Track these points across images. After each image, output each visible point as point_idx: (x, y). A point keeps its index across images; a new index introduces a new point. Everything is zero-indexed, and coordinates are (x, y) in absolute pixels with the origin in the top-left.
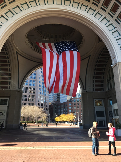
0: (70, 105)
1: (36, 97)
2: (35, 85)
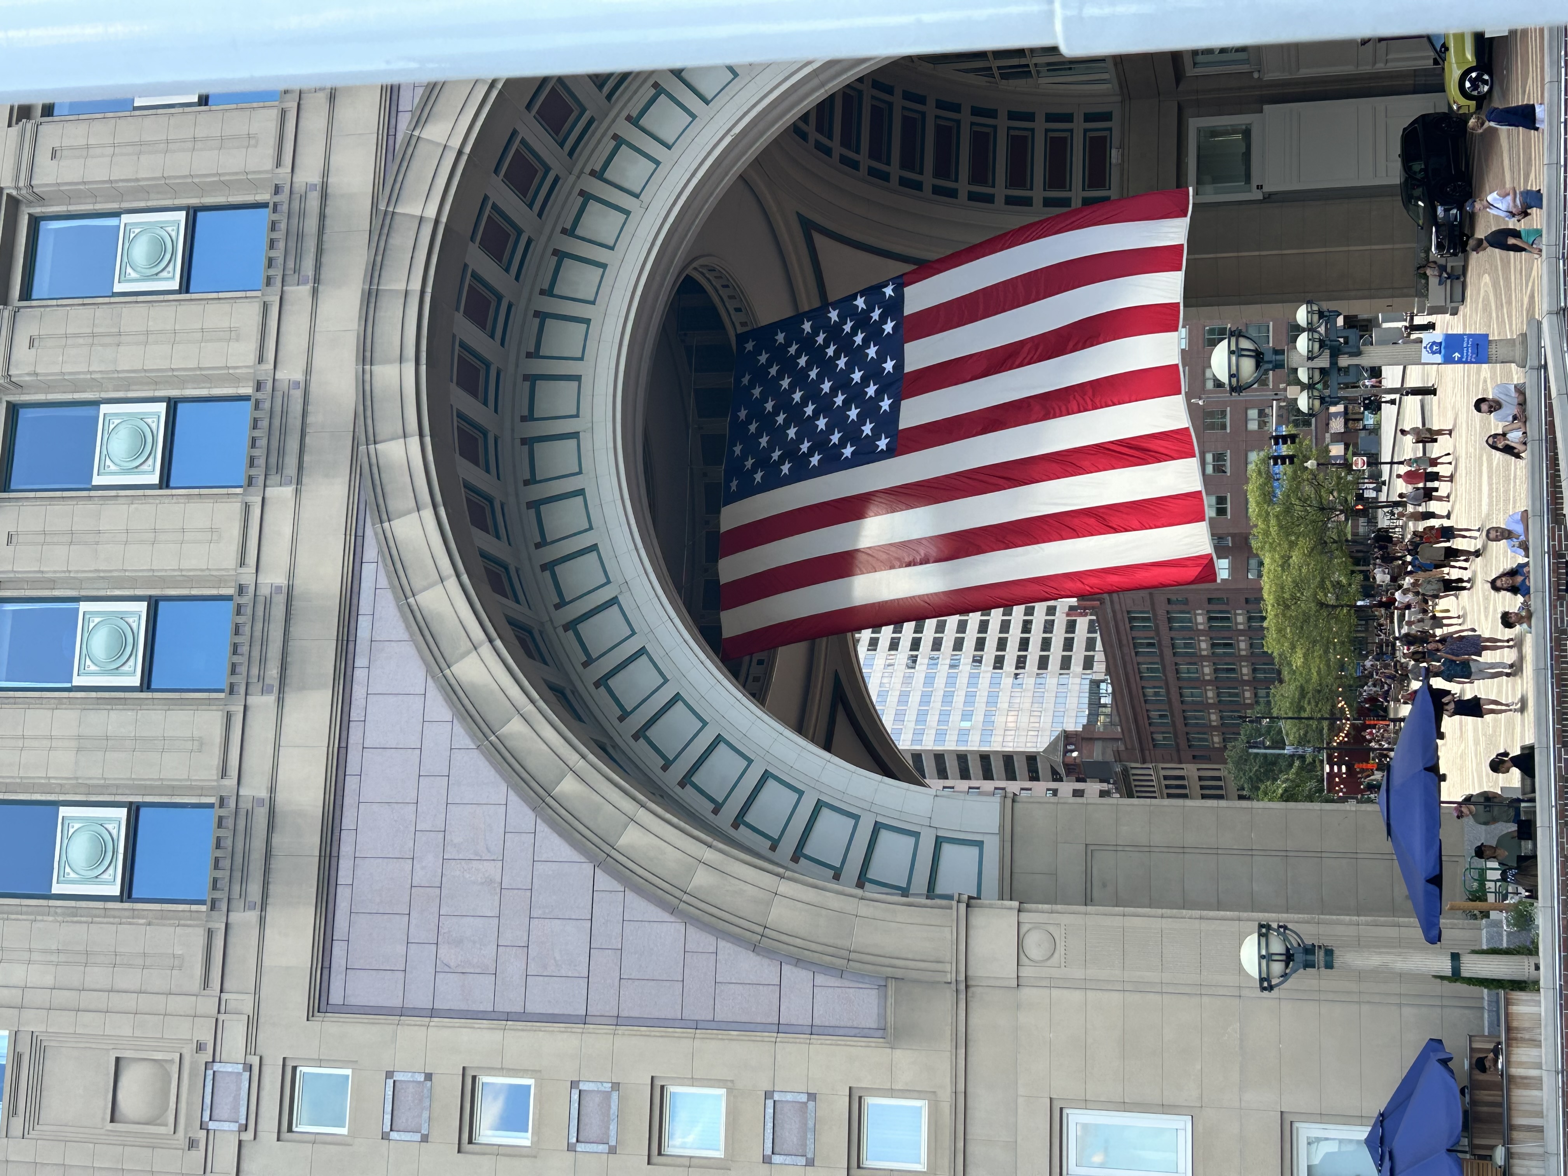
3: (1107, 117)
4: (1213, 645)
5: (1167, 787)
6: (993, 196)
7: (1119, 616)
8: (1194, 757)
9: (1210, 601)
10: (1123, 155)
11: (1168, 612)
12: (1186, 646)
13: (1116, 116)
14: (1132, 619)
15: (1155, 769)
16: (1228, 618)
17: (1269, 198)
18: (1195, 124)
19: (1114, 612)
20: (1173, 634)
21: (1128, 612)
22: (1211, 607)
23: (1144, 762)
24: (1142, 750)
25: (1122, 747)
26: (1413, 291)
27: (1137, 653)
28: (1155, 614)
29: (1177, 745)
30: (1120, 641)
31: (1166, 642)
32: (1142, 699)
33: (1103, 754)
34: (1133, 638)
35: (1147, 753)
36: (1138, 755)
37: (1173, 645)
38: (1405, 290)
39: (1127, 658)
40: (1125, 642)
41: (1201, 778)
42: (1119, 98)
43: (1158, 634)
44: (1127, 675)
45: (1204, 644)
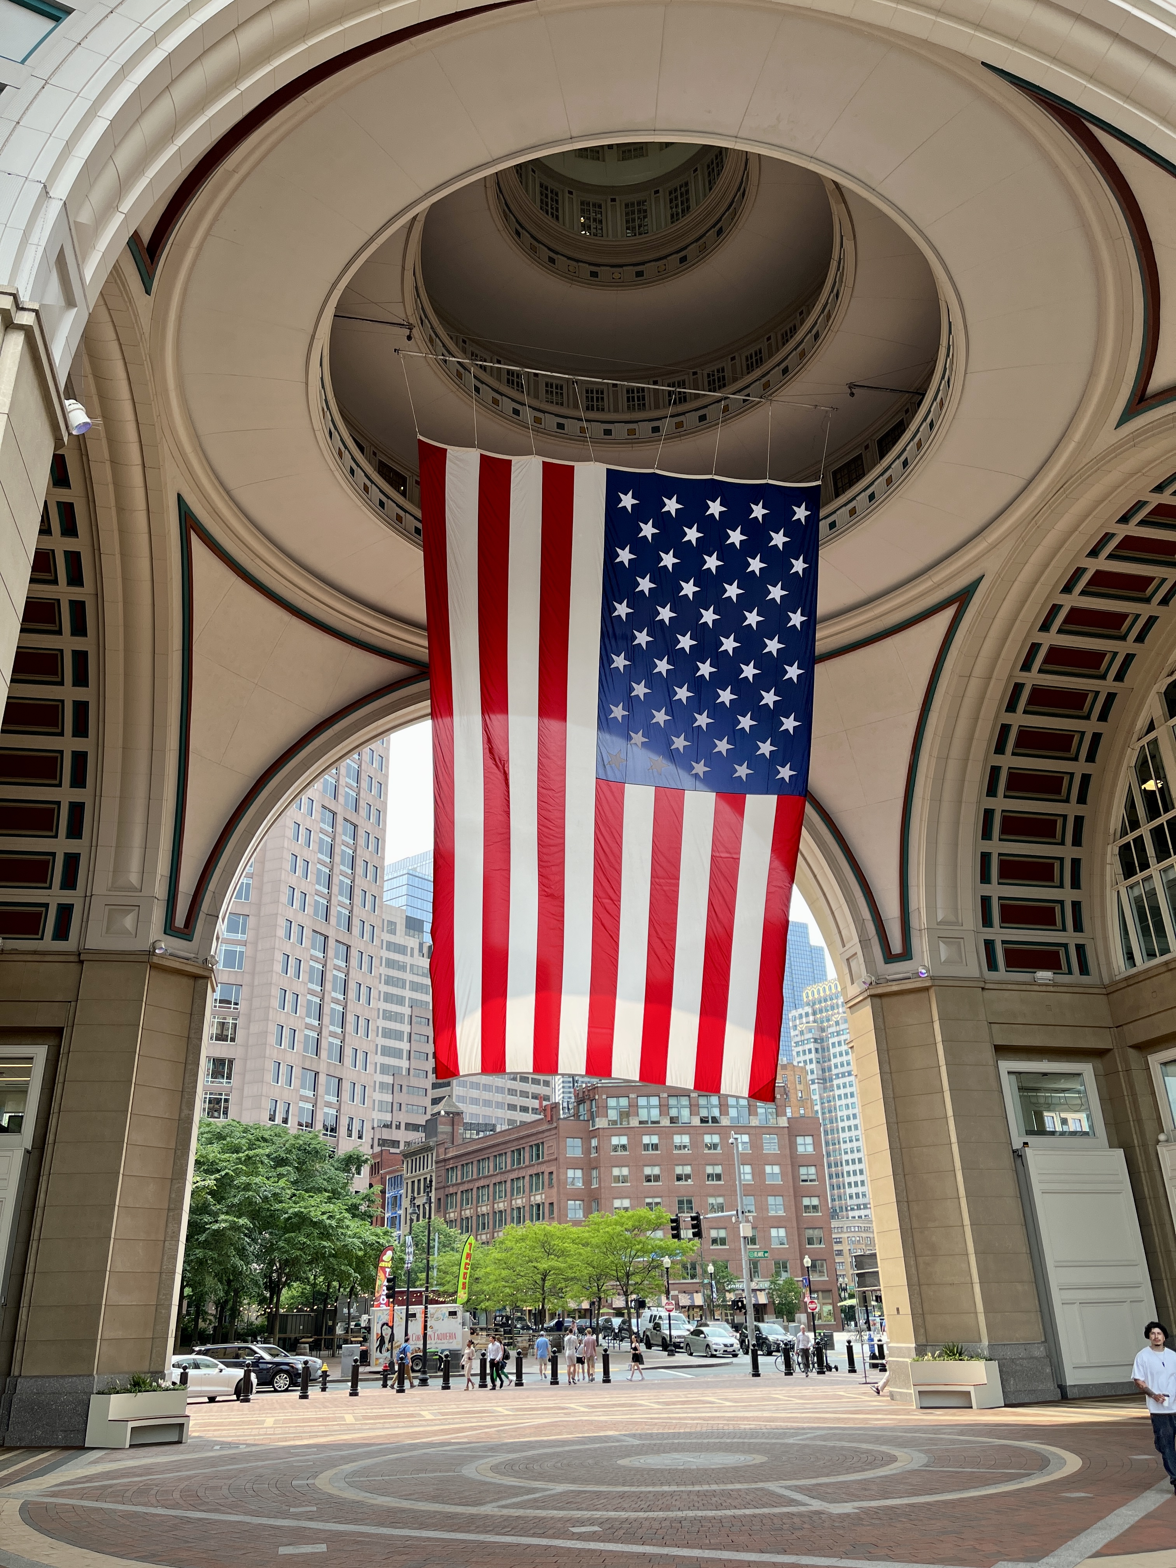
0: (573, 1148)
1: (243, 1074)
2: (247, 965)
3: (1084, 970)
4: (519, 1209)
5: (419, 1181)
6: (990, 839)
7: (540, 1136)
8: (439, 1199)
9: (552, 1203)
10: (1047, 985)
11: (543, 1173)
12: (518, 1188)
13: (1085, 979)
14: (538, 1145)
15: (432, 1170)
16: (539, 1219)
17: (1018, 1155)
18: (1086, 1069)
19: (543, 1132)
20: (527, 1178)
21: (543, 1143)
22: (547, 1206)
23: (437, 1163)
24: (445, 1160)
26: (923, 1341)
27: (513, 1151)
28: (541, 1163)
29: (449, 1187)
30: (522, 1138)
31: (522, 1173)
32: (480, 1158)
33: (442, 1133)
34: (524, 1148)
35: (443, 1164)
36: (441, 1158)
37: (519, 1178)
38: (922, 1331)
39: (509, 1145)
40: (522, 1142)
42: (1106, 981)
43: (527, 1167)
44: (498, 1145)
45: (520, 1202)
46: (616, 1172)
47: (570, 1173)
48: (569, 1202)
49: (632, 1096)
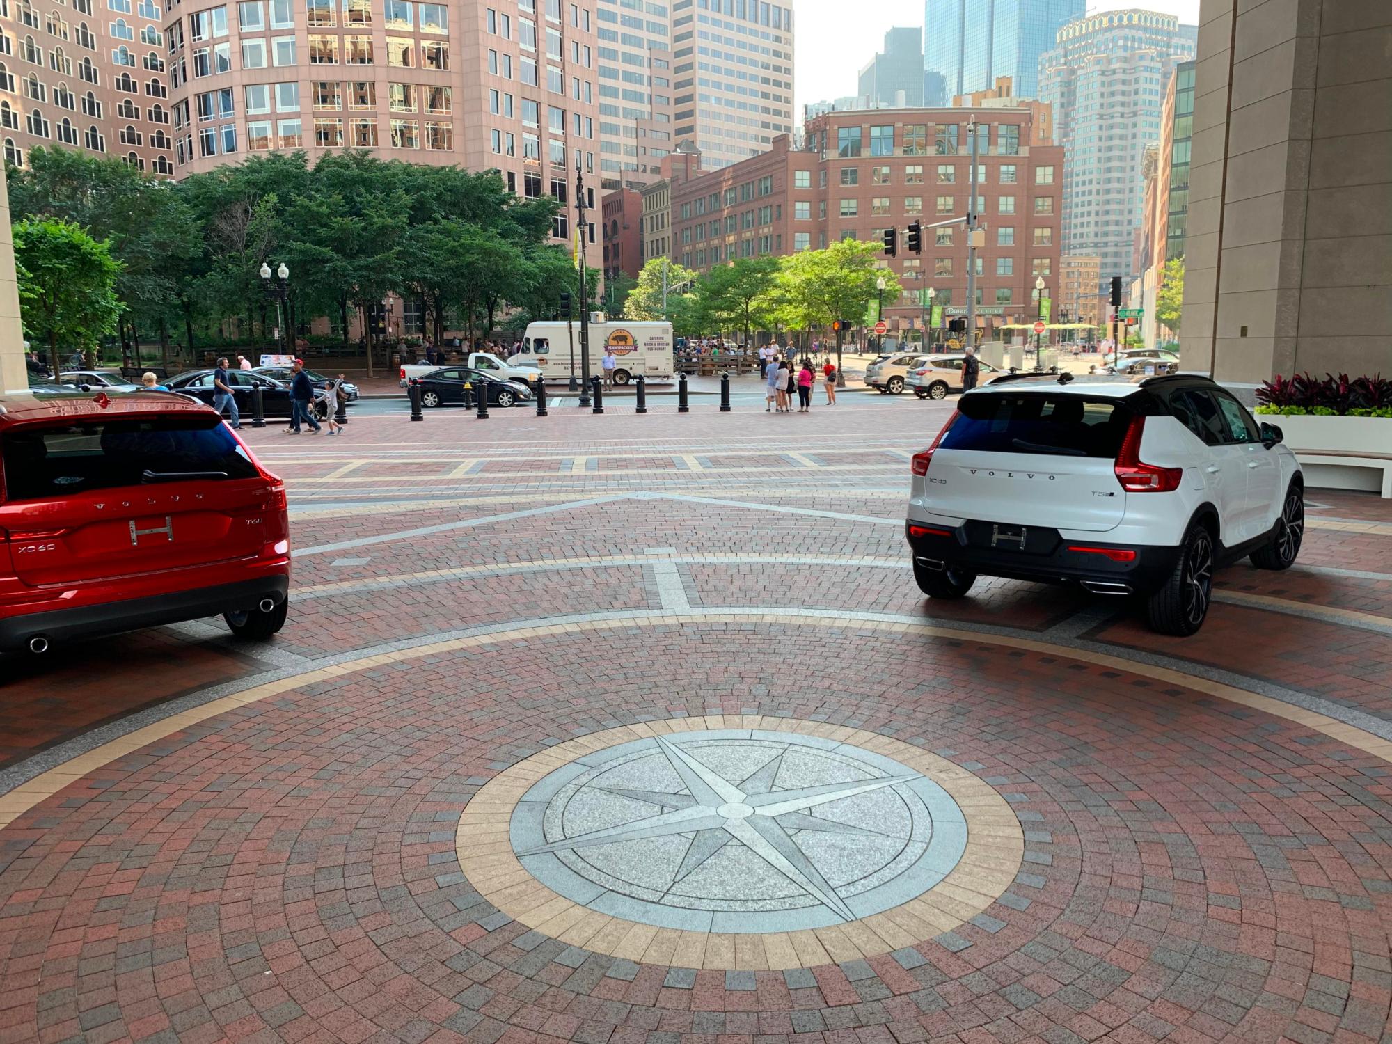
0: (802, 180)
4: (748, 241)
5: (657, 216)
9: (779, 236)
11: (771, 206)
12: (748, 221)
15: (670, 207)
19: (773, 164)
20: (756, 211)
21: (771, 176)
22: (775, 238)
23: (672, 199)
24: (679, 197)
25: (680, 182)
27: (743, 185)
28: (771, 195)
29: (682, 221)
30: (752, 172)
31: (751, 206)
32: (712, 193)
33: (677, 170)
34: (753, 182)
35: (678, 200)
36: (675, 194)
37: (749, 211)
40: (751, 175)
41: (663, 239)
43: (756, 200)
45: (748, 235)
46: (844, 203)
47: (798, 206)
48: (797, 234)
49: (865, 126)
